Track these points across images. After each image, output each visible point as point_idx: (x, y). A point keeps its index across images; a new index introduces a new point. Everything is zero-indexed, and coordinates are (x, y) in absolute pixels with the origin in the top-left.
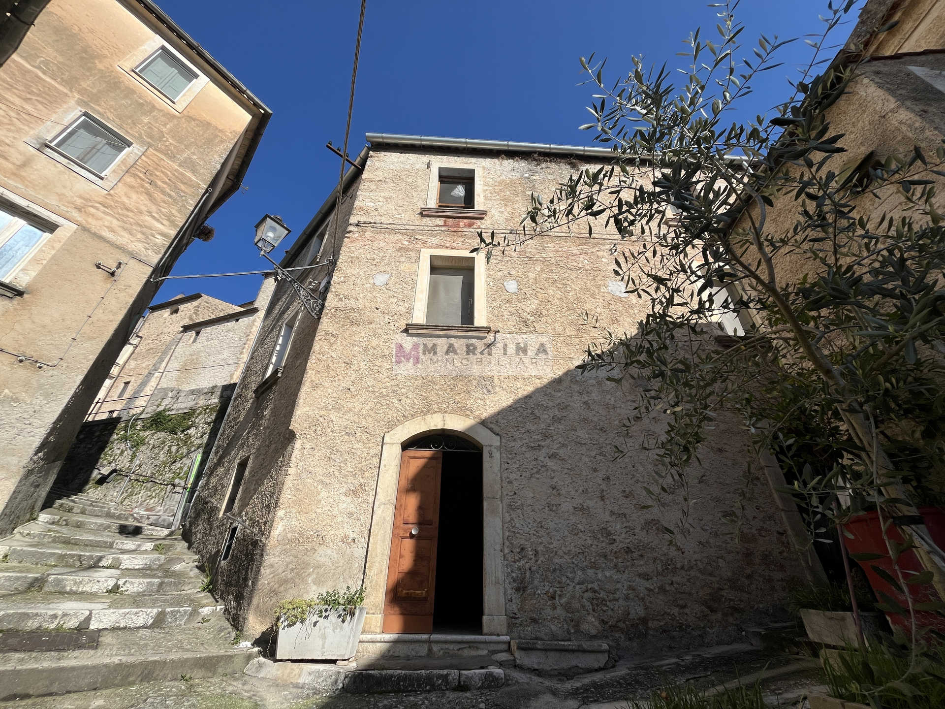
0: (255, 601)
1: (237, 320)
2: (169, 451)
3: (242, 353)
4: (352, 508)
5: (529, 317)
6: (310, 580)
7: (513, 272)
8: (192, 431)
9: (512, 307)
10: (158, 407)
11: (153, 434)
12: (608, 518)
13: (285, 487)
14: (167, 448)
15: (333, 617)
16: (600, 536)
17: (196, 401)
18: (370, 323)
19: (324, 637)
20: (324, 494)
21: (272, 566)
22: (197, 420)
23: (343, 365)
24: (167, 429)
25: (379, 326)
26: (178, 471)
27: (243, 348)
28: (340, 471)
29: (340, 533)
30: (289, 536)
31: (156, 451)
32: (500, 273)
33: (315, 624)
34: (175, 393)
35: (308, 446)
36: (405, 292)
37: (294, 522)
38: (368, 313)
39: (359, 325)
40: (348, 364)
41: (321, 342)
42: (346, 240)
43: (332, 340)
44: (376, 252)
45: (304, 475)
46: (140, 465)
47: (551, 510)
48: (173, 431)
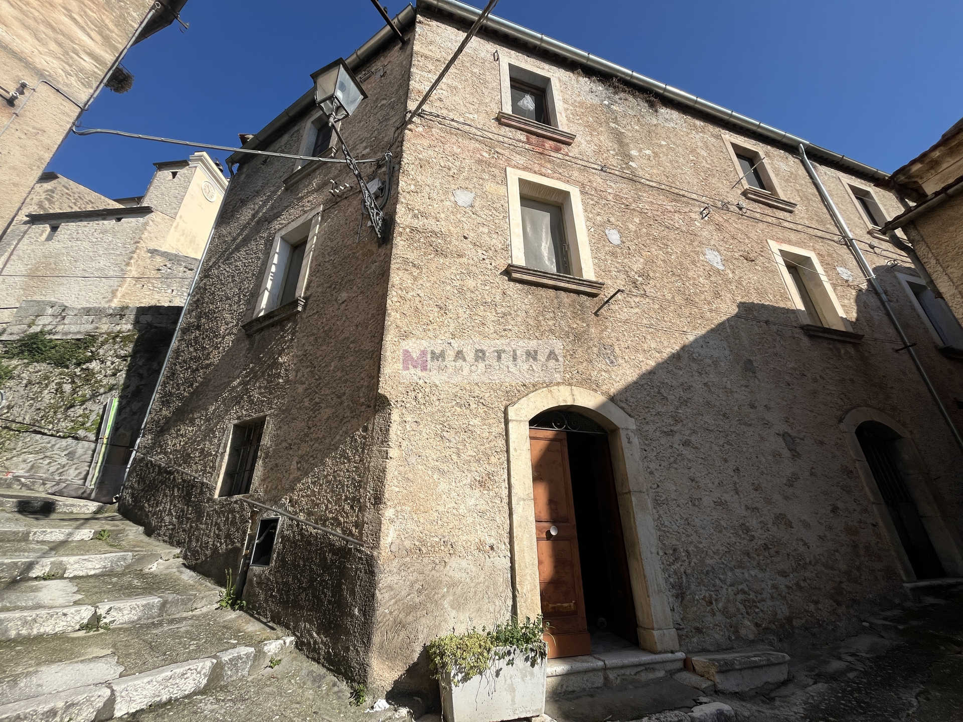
0: (376, 639)
1: (119, 220)
2: (59, 390)
3: (128, 264)
4: (483, 507)
5: (636, 277)
6: (446, 604)
7: (612, 219)
8: (94, 365)
9: (618, 263)
10: (30, 326)
11: (27, 365)
12: (744, 513)
13: (389, 476)
14: (53, 386)
15: (519, 661)
16: (741, 533)
17: (94, 325)
18: (460, 256)
19: (512, 689)
20: (443, 486)
21: (390, 588)
22: (101, 351)
23: (437, 309)
24: (50, 358)
25: (471, 262)
26: (80, 419)
27: (131, 258)
28: (459, 455)
29: (473, 538)
30: (408, 544)
31: (36, 388)
32: (599, 218)
33: (498, 674)
34: (57, 310)
35: (409, 418)
36: (497, 221)
37: (411, 525)
38: (454, 242)
39: (446, 256)
40: (443, 309)
41: (400, 273)
42: (406, 131)
43: (416, 272)
44: (450, 158)
45: (413, 459)
46: (9, 407)
47: (694, 505)
48: (60, 363)
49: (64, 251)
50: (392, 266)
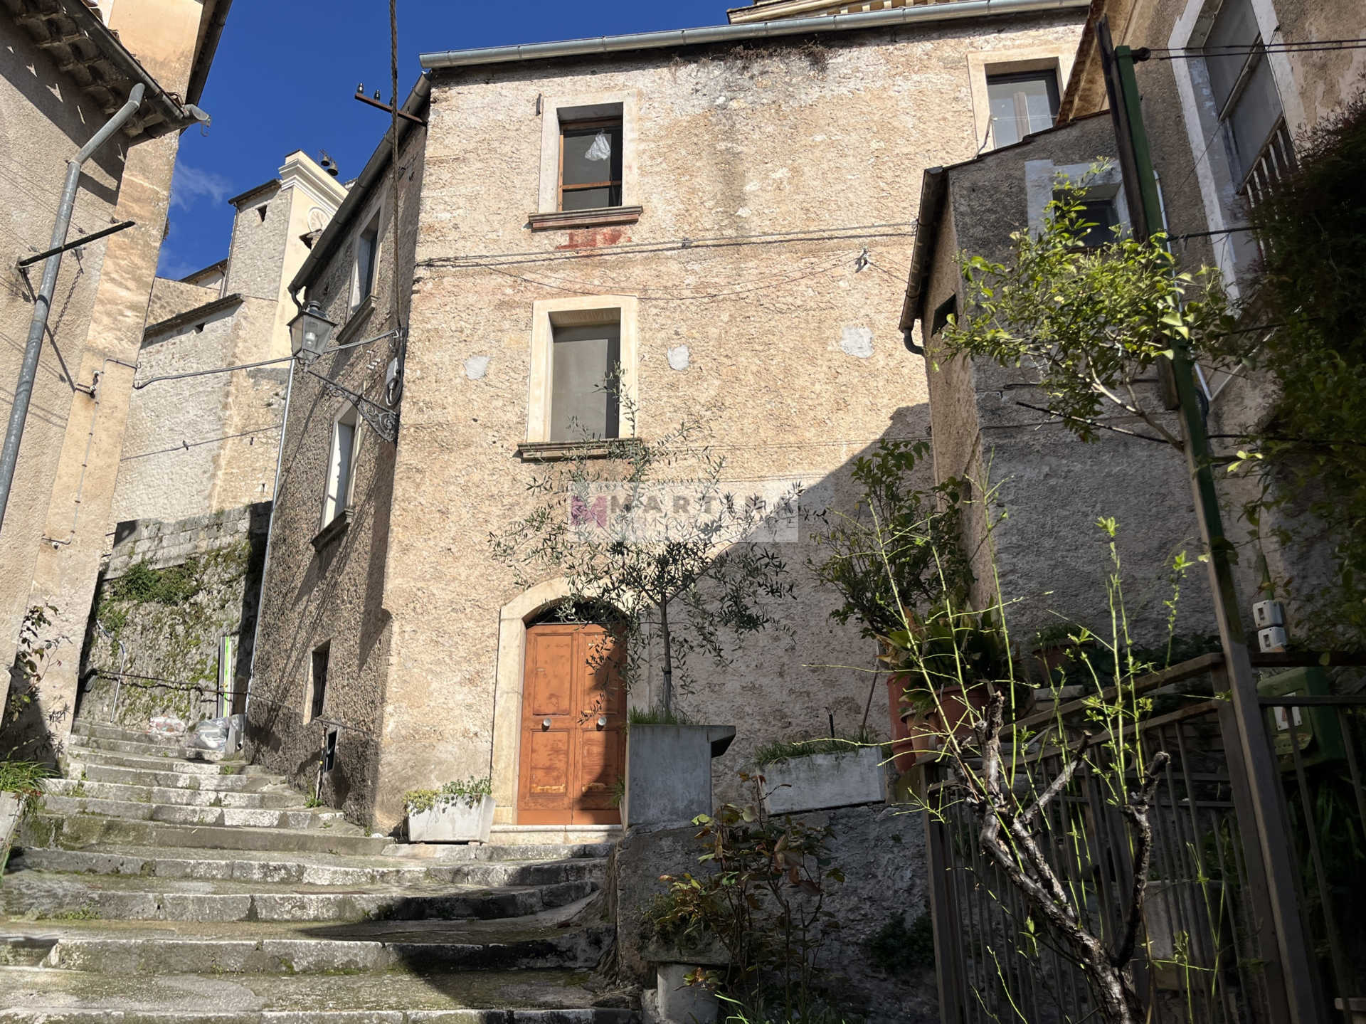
0: (379, 798)
1: (200, 328)
2: (173, 634)
4: (470, 700)
5: (703, 413)
6: (433, 777)
7: (683, 330)
8: (201, 597)
9: (677, 397)
10: (131, 557)
11: (137, 607)
12: (785, 697)
13: (390, 679)
14: (166, 629)
15: (461, 805)
16: (771, 719)
17: (193, 543)
18: (468, 446)
19: (453, 821)
20: (435, 685)
21: (389, 764)
22: (205, 578)
23: (438, 515)
24: (158, 595)
25: (480, 450)
26: (199, 667)
28: (450, 657)
29: (459, 727)
30: (403, 732)
31: (151, 635)
32: (662, 335)
33: (444, 810)
34: (153, 529)
35: (408, 628)
36: (514, 387)
37: (406, 717)
38: (462, 430)
39: (451, 451)
40: (444, 513)
41: (403, 483)
42: (414, 297)
43: (418, 477)
44: (463, 315)
45: (409, 664)
46: (132, 661)
47: (712, 691)
48: (169, 600)
49: (140, 403)
50: (396, 477)
